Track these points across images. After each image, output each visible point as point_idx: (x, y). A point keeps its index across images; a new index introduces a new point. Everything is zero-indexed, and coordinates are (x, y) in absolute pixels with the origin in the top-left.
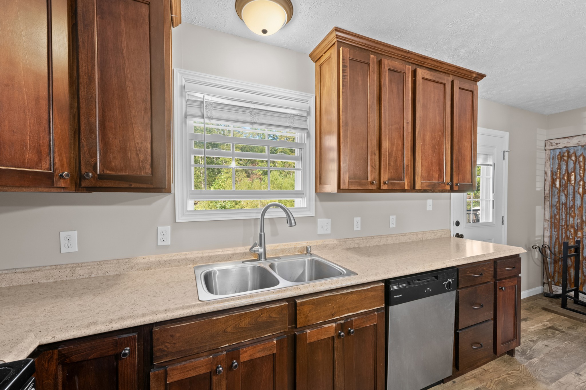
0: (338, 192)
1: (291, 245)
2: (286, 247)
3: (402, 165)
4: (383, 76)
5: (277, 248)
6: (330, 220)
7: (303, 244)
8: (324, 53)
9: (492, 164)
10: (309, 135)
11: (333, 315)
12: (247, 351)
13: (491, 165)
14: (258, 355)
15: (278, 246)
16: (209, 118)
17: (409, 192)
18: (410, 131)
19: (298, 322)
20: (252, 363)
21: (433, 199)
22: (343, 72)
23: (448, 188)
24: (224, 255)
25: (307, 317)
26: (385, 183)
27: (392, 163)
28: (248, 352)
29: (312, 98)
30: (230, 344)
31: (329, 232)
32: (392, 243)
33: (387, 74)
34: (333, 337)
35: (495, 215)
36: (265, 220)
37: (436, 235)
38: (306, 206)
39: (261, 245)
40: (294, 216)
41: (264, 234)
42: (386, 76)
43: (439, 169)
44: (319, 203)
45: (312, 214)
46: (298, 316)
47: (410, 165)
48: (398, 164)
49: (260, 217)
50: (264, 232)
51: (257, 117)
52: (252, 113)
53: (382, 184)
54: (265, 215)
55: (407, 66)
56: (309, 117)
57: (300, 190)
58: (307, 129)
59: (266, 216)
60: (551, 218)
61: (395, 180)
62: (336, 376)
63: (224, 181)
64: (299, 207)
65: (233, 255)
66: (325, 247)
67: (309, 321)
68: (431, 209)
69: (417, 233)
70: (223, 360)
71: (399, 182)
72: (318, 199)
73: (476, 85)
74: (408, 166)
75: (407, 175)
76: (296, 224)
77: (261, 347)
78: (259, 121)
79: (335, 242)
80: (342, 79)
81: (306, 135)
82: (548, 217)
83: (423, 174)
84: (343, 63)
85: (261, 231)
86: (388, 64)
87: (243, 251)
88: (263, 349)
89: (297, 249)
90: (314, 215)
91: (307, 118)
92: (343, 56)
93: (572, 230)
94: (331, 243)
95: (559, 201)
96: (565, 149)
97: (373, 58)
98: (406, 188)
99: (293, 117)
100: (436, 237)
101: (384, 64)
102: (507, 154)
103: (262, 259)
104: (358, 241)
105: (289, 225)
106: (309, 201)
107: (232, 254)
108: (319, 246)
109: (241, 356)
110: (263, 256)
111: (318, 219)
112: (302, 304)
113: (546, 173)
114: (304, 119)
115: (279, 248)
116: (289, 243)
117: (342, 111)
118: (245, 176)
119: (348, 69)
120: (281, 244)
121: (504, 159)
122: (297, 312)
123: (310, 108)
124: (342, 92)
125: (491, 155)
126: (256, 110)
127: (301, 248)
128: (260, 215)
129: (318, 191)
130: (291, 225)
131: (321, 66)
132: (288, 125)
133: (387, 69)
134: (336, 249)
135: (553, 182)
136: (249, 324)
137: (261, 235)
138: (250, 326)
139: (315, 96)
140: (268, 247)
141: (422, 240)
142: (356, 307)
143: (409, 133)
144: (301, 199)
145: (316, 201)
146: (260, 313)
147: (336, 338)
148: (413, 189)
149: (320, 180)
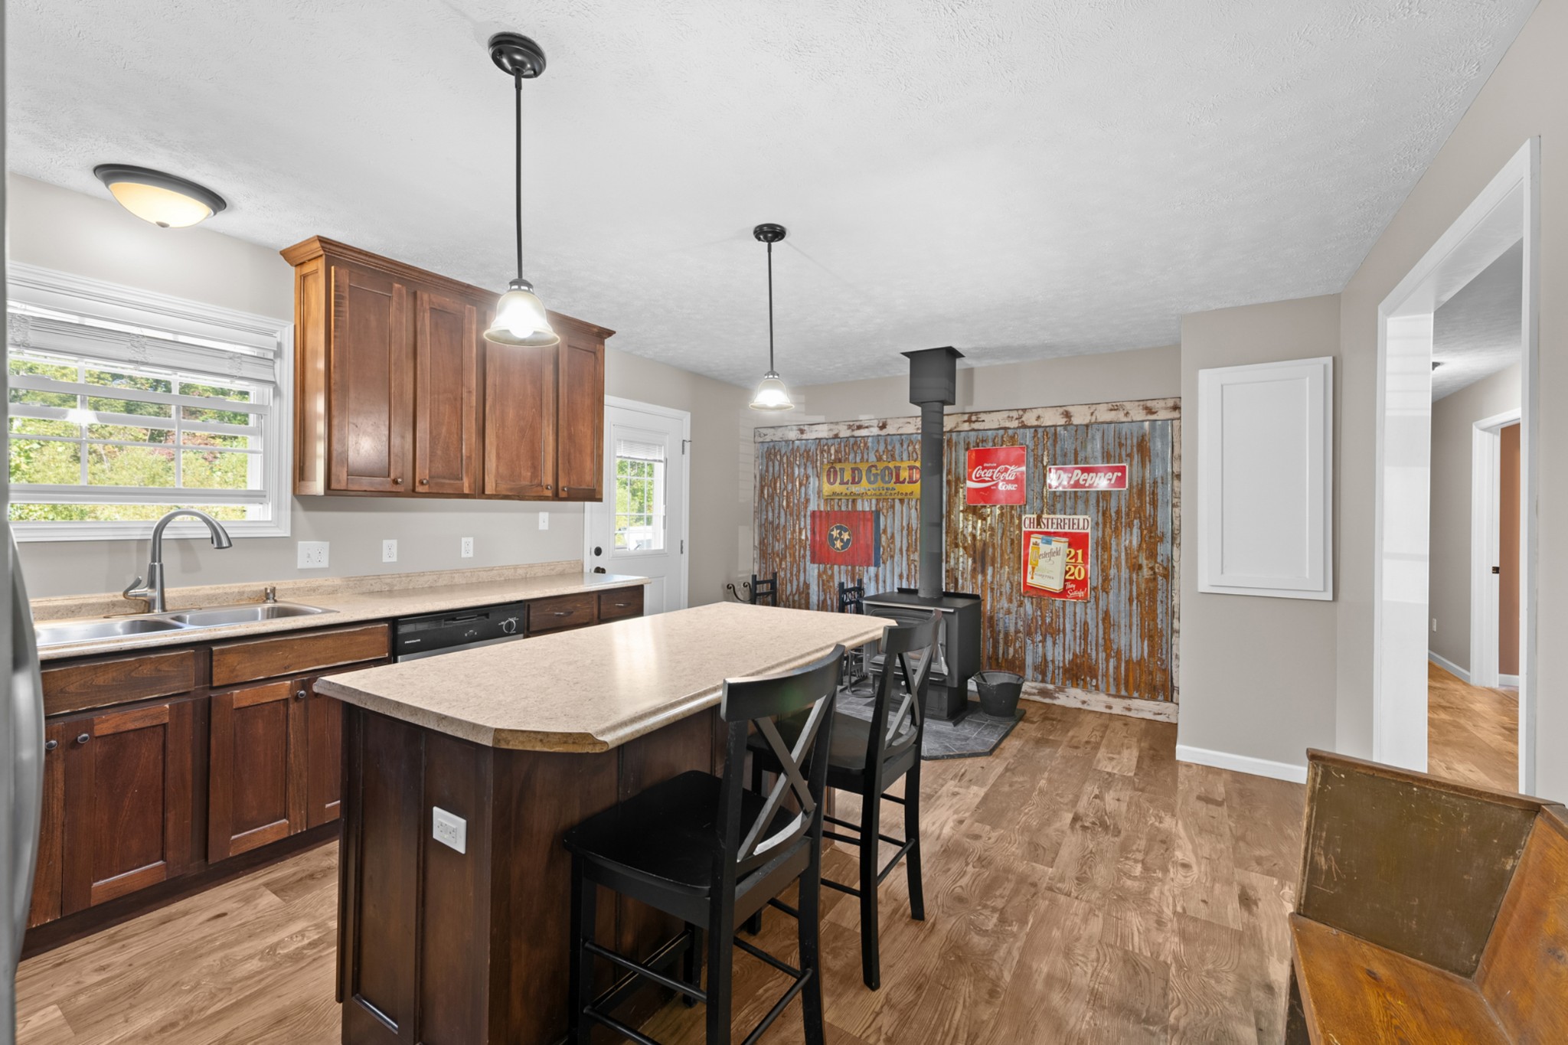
0: (326, 494)
1: (234, 587)
2: (220, 591)
3: (459, 455)
4: (419, 318)
5: (196, 594)
6: (328, 543)
7: (260, 585)
8: (309, 260)
9: (663, 459)
10: (277, 392)
11: (286, 668)
12: (108, 720)
13: (660, 461)
14: (132, 726)
15: (198, 590)
16: (19, 345)
17: (475, 498)
18: (474, 404)
19: (214, 678)
20: (118, 738)
21: (550, 511)
22: (335, 306)
23: (549, 493)
24: (55, 607)
25: (232, 671)
26: (422, 483)
27: (439, 452)
28: (110, 722)
29: (286, 329)
30: (72, 710)
31: (325, 564)
32: (464, 582)
33: (427, 315)
34: (287, 699)
35: (668, 538)
36: (163, 543)
37: (553, 570)
38: (270, 519)
39: (152, 585)
40: (230, 536)
41: (161, 566)
42: (426, 321)
43: (533, 464)
44: (301, 514)
45: (285, 531)
46: (215, 670)
47: (474, 455)
48: (452, 455)
49: (151, 537)
50: (160, 561)
51: (147, 351)
52: (136, 344)
53: (417, 484)
54: (164, 532)
55: (468, 306)
56: (278, 361)
57: (258, 488)
58: (274, 383)
59: (166, 534)
60: (760, 543)
61: (444, 478)
62: (292, 756)
63: (30, 450)
64: (258, 519)
65: (80, 607)
66: (314, 591)
67: (237, 676)
68: (546, 528)
69: (516, 568)
70: (58, 732)
71: (452, 482)
72: (298, 505)
73: (603, 344)
74: (469, 458)
75: (467, 472)
76: (230, 545)
77: (139, 714)
78: (151, 360)
79: (338, 582)
80: (335, 316)
81: (271, 390)
82: (757, 543)
83: (501, 471)
84: (335, 291)
85: (154, 560)
86: (430, 301)
87: (107, 600)
88: (143, 718)
89: (246, 595)
90: (288, 534)
91: (274, 363)
92: (335, 281)
93: (778, 560)
94: (327, 583)
95: (767, 519)
96: (772, 444)
97: (399, 289)
98: (466, 491)
99: (238, 358)
100: (553, 573)
101: (422, 299)
102: (687, 446)
103: (154, 608)
104: (388, 581)
105: (216, 546)
106: (278, 507)
107: (75, 605)
108: (298, 589)
109: (95, 727)
110: (158, 604)
111: (300, 542)
112: (222, 652)
113: (755, 477)
114: (270, 363)
115: (201, 593)
116: (225, 585)
117: (335, 367)
118: (141, 436)
119: (347, 302)
120: (207, 587)
121: (683, 452)
122: (214, 663)
123: (279, 345)
124: (335, 337)
125: (660, 446)
126: (145, 340)
127: (255, 592)
128: (152, 533)
129: (297, 493)
130: (220, 547)
131: (304, 277)
132: (227, 371)
133: (428, 307)
134: (340, 595)
135: (762, 492)
136: (113, 680)
137: (152, 568)
138: (115, 683)
139: (293, 325)
140: (169, 592)
141: (526, 578)
142: (332, 657)
143: (471, 407)
144: (261, 506)
145: (293, 509)
146: (137, 665)
147: (291, 701)
148: (480, 493)
149: (301, 472)
